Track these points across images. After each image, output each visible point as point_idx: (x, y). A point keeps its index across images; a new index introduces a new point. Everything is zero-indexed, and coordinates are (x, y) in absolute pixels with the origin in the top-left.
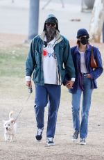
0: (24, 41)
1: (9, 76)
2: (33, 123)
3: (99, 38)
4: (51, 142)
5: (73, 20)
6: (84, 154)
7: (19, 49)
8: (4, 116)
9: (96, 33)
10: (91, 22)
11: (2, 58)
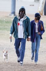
4: (22, 64)
7: (7, 18)
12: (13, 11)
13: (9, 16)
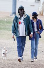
0: (10, 15)
1: (4, 30)
2: (14, 50)
5: (31, 6)
6: (36, 64)
7: (8, 18)
8: (1, 48)
9: (41, 11)
10: (39, 7)
11: (1, 22)
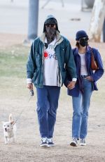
3: (99, 38)
5: (73, 20)
7: (18, 48)
9: (96, 32)
10: (91, 21)
12: (32, 32)
13: (24, 45)
